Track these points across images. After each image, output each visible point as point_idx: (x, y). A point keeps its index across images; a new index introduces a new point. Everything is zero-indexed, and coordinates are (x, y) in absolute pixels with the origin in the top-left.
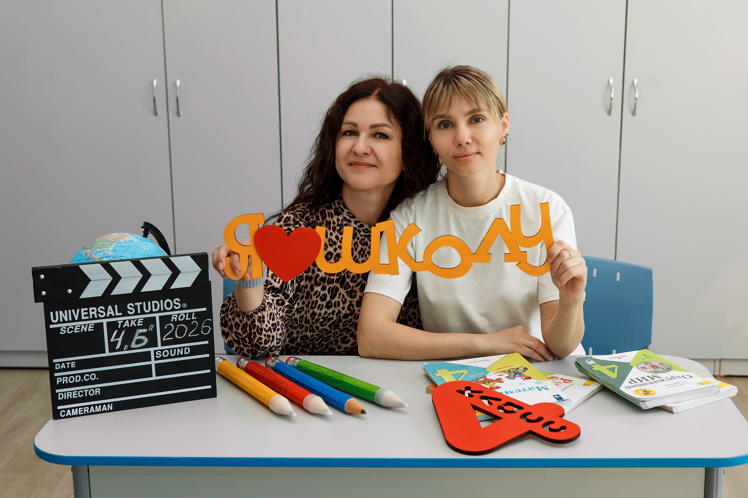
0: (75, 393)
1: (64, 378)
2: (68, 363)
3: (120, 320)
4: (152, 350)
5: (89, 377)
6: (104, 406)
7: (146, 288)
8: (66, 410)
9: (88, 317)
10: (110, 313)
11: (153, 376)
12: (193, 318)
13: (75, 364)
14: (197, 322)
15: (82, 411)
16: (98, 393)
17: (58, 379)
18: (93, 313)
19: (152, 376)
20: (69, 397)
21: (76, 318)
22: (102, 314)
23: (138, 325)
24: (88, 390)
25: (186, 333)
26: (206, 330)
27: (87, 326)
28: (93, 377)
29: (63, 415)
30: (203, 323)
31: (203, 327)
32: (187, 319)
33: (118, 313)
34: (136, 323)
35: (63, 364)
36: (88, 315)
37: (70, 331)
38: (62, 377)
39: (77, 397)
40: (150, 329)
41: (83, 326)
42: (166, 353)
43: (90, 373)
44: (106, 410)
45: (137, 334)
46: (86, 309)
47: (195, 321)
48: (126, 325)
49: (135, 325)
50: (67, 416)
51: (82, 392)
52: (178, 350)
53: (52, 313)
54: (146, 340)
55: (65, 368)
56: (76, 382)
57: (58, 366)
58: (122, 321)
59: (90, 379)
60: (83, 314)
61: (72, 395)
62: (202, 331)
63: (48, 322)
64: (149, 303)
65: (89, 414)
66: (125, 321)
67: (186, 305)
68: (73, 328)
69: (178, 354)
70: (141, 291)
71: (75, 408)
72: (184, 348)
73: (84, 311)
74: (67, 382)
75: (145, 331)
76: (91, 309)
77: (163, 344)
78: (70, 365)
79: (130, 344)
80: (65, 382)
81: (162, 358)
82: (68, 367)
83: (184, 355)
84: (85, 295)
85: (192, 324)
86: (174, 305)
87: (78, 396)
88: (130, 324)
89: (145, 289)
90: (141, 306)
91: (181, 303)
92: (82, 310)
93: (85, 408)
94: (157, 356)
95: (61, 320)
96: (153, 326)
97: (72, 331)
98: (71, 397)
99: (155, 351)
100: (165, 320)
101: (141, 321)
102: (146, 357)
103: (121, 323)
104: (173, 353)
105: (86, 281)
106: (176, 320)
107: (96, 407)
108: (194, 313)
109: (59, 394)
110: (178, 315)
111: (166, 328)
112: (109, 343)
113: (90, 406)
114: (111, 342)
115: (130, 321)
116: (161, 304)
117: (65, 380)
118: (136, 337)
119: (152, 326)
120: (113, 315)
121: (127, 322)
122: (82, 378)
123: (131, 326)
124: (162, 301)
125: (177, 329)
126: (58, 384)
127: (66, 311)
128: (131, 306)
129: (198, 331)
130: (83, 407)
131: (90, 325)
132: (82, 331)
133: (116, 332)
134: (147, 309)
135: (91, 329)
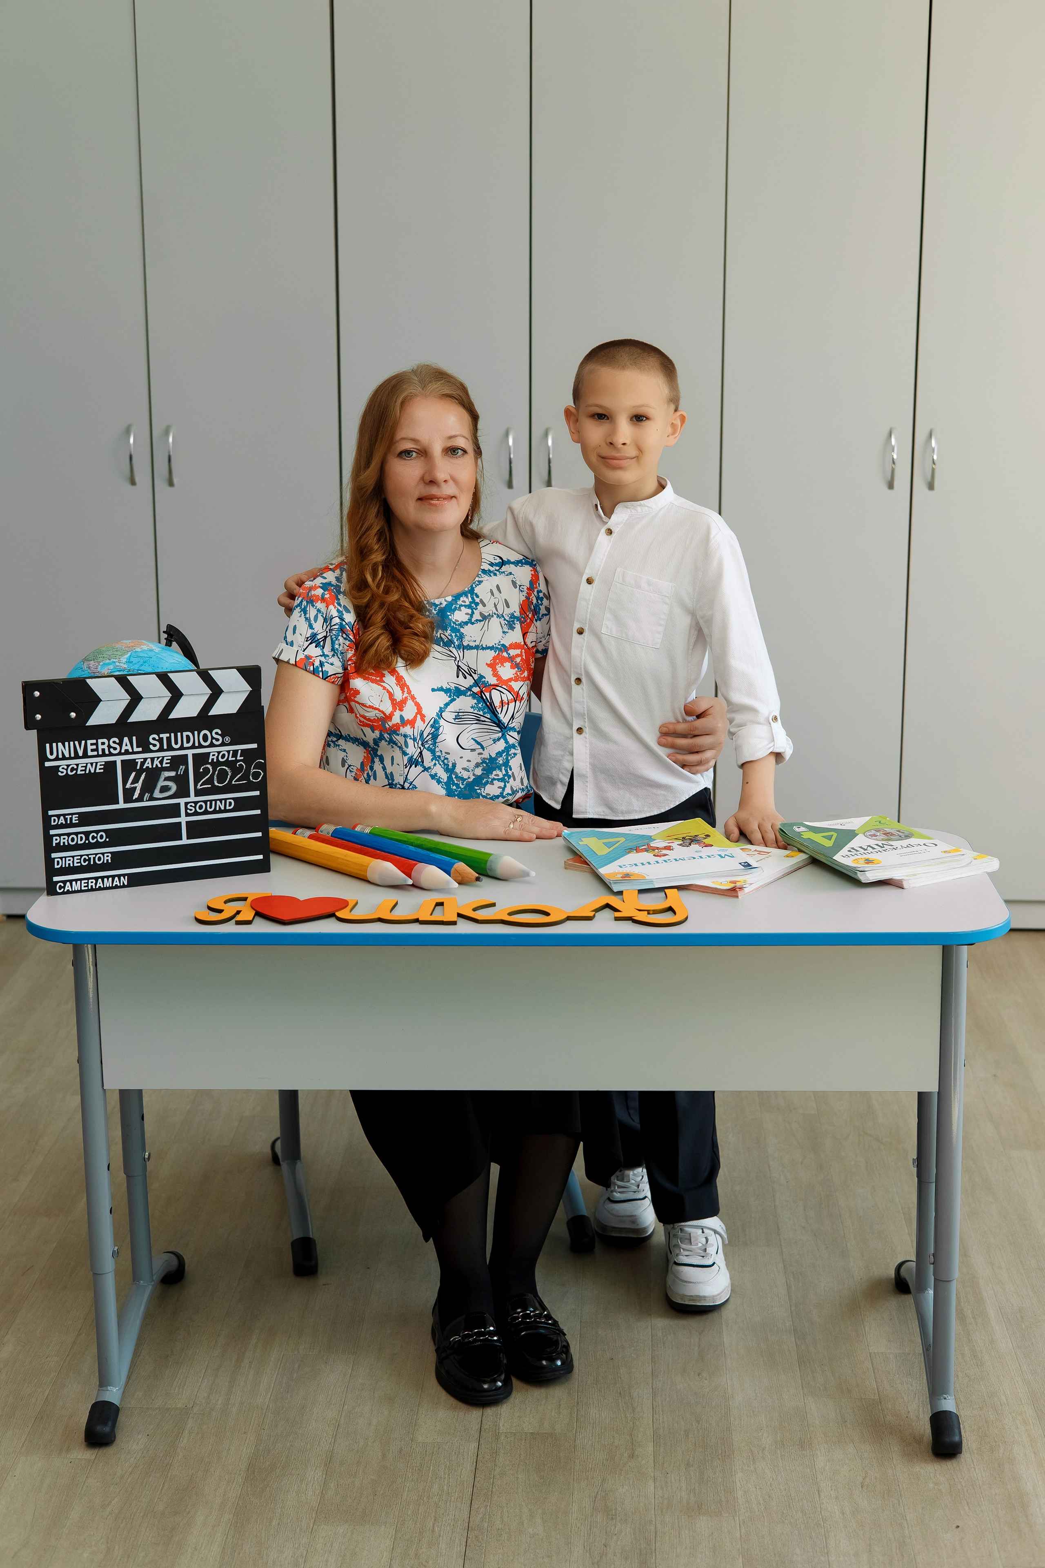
0: (77, 859)
1: (62, 837)
2: (68, 817)
3: (139, 757)
4: (182, 801)
5: (96, 837)
6: (116, 879)
7: (175, 715)
8: (65, 882)
9: (96, 752)
10: (126, 748)
11: (183, 839)
12: (239, 758)
13: (77, 818)
14: (244, 764)
15: (86, 884)
16: (107, 860)
17: (54, 838)
18: (103, 747)
19: (181, 839)
20: (69, 864)
21: (81, 754)
22: (115, 749)
23: (164, 765)
24: (94, 856)
25: (229, 779)
26: (256, 775)
27: (94, 764)
28: (101, 837)
29: (60, 889)
30: (253, 766)
31: (252, 771)
32: (230, 759)
33: (137, 748)
34: (161, 762)
35: (62, 818)
36: (97, 750)
37: (72, 771)
38: (59, 835)
39: (79, 864)
40: (180, 773)
41: (89, 765)
42: (201, 807)
43: (97, 832)
44: (119, 885)
45: (162, 778)
46: (94, 741)
47: (241, 763)
48: (148, 765)
49: (159, 766)
50: (65, 891)
51: (87, 858)
52: (218, 802)
53: (48, 745)
54: (174, 787)
55: (64, 823)
56: (78, 843)
57: (54, 821)
58: (142, 760)
59: (97, 840)
60: (90, 747)
61: (73, 862)
62: (251, 776)
63: (43, 758)
64: (179, 734)
65: (96, 890)
66: (145, 759)
67: (229, 739)
68: (75, 767)
69: (218, 809)
70: (169, 717)
71: (76, 880)
72: (226, 800)
73: (92, 744)
74: (66, 844)
75: (173, 774)
76: (100, 741)
77: (198, 793)
78: (71, 819)
79: (152, 792)
80: (64, 843)
81: (196, 813)
82: (69, 822)
83: (226, 811)
84: (93, 721)
85: (238, 766)
86: (213, 738)
87: (81, 864)
88: (152, 765)
90: (169, 739)
91: (223, 736)
92: (89, 742)
93: (90, 881)
94: (188, 811)
95: (60, 756)
96: (184, 767)
97: (75, 772)
98: (72, 865)
100: (200, 759)
101: (167, 760)
102: (174, 811)
103: (141, 762)
104: (211, 807)
105: (94, 701)
106: (215, 760)
107: (106, 880)
108: (240, 751)
109: (56, 860)
110: (219, 753)
111: (201, 770)
112: (125, 790)
113: (96, 879)
114: (127, 788)
115: (152, 759)
116: (196, 737)
117: (64, 840)
118: (161, 783)
119: (182, 767)
120: (130, 750)
122: (87, 838)
123: (154, 766)
124: (196, 733)
125: (217, 773)
126: (54, 845)
127: (67, 744)
128: (154, 739)
129: (245, 777)
130: (88, 879)
131: (99, 764)
132: (87, 772)
133: (133, 774)
134: (176, 743)
135: (100, 769)
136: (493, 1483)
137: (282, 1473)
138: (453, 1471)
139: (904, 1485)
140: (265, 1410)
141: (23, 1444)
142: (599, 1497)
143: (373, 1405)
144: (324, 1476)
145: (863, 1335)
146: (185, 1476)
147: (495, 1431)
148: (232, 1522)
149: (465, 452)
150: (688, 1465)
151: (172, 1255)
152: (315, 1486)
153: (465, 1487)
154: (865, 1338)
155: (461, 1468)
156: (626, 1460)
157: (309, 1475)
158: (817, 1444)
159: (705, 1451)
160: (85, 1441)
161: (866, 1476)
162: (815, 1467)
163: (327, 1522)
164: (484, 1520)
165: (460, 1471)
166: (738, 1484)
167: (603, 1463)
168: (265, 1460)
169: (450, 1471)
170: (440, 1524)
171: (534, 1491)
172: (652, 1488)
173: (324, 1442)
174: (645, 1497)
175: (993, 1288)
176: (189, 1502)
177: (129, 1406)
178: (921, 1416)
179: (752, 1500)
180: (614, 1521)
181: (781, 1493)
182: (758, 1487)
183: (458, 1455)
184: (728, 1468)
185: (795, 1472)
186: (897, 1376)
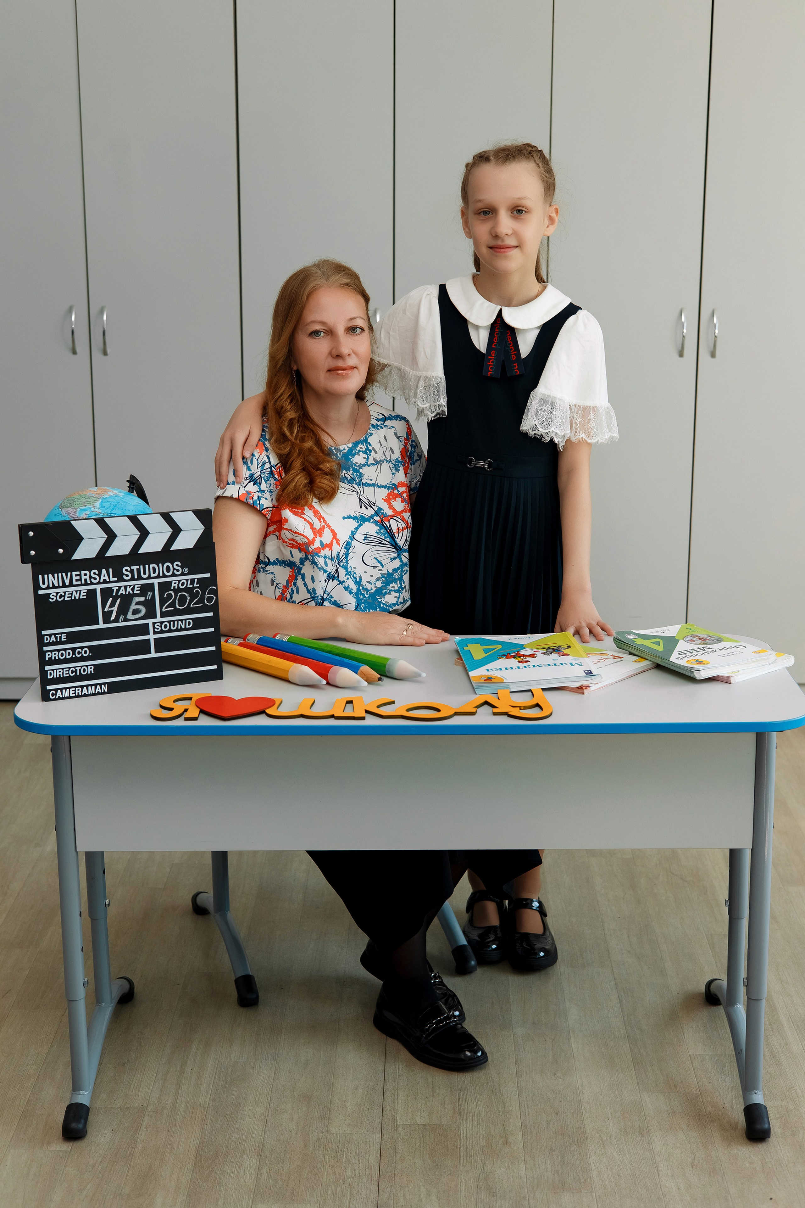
0: (66, 671)
1: (53, 653)
2: (58, 636)
3: (115, 586)
4: (150, 622)
5: (81, 653)
6: (98, 687)
8: (56, 690)
9: (80, 582)
10: (104, 578)
11: (152, 653)
12: (195, 585)
13: (65, 637)
14: (200, 591)
15: (74, 692)
16: (91, 671)
17: (47, 654)
18: (86, 577)
19: (150, 653)
20: (60, 675)
21: (67, 584)
22: (95, 579)
23: (135, 592)
24: (80, 668)
25: (188, 603)
26: (210, 599)
27: (79, 592)
28: (86, 652)
29: (53, 696)
30: (207, 592)
31: (207, 596)
32: (189, 586)
33: (113, 578)
34: (133, 589)
35: (53, 636)
36: (80, 580)
37: (60, 598)
38: (51, 651)
39: (68, 675)
40: (149, 598)
41: (74, 593)
42: (166, 626)
43: (82, 648)
44: (100, 692)
45: (134, 603)
46: (78, 573)
47: (198, 589)
48: (122, 592)
49: (131, 592)
50: (57, 697)
51: (74, 670)
52: (180, 622)
53: (40, 577)
54: (143, 610)
55: (55, 641)
56: (67, 657)
57: (47, 639)
58: (117, 588)
60: (74, 578)
61: (63, 673)
62: (205, 601)
63: (36, 587)
64: (147, 566)
65: (82, 696)
66: (120, 587)
67: (187, 570)
68: (63, 594)
69: (179, 628)
70: (138, 552)
71: (66, 689)
72: (186, 620)
73: (76, 575)
74: (57, 658)
75: (142, 599)
76: (83, 573)
77: (163, 615)
78: (60, 637)
79: (126, 614)
80: (55, 657)
81: (162, 632)
82: (58, 640)
83: (186, 629)
84: (77, 556)
85: (195, 592)
86: (174, 569)
88: (126, 591)
89: (142, 550)
90: (139, 570)
91: (182, 567)
92: (74, 573)
93: (77, 689)
94: (156, 630)
95: (51, 585)
96: (151, 593)
97: (63, 598)
98: (62, 676)
99: (154, 624)
100: (164, 587)
101: (138, 587)
102: (144, 629)
104: (174, 626)
105: (78, 539)
106: (176, 588)
107: (90, 687)
108: (196, 580)
109: (49, 672)
110: (179, 581)
111: (165, 596)
112: (104, 613)
113: (82, 687)
114: (106, 612)
115: (126, 587)
116: (161, 569)
118: (133, 607)
120: (108, 580)
121: (123, 588)
122: (74, 653)
123: (127, 593)
124: (160, 565)
125: (178, 598)
126: (47, 659)
127: (56, 575)
128: (127, 570)
129: (201, 601)
130: (75, 687)
131: (82, 592)
132: (73, 598)
133: (110, 600)
134: (145, 574)
135: (83, 596)
136: (395, 1167)
137: (223, 1161)
138: (362, 1157)
139: (726, 1164)
140: (206, 1108)
141: (11, 1139)
142: (481, 1178)
143: (293, 1103)
144: (258, 1163)
145: (683, 1040)
146: (145, 1164)
147: (394, 1123)
148: (185, 1202)
149: (362, 330)
150: (551, 1150)
151: (125, 981)
152: (251, 1171)
153: (373, 1171)
154: (685, 1043)
155: (368, 1154)
156: (501, 1146)
157: (246, 1162)
158: (653, 1131)
159: (564, 1138)
160: (62, 1136)
161: (695, 1158)
162: (653, 1151)
163: (263, 1200)
164: (391, 1198)
165: (368, 1157)
166: (593, 1166)
167: (483, 1149)
168: (209, 1150)
169: (360, 1157)
170: (355, 1202)
171: (429, 1173)
172: (524, 1169)
173: (256, 1134)
174: (519, 1177)
175: (783, 1000)
176: (150, 1186)
177: (96, 1106)
178: (735, 1107)
179: (605, 1178)
180: (496, 1197)
181: (628, 1172)
182: (609, 1168)
183: (365, 1144)
184: (584, 1152)
185: (637, 1155)
186: (713, 1074)
